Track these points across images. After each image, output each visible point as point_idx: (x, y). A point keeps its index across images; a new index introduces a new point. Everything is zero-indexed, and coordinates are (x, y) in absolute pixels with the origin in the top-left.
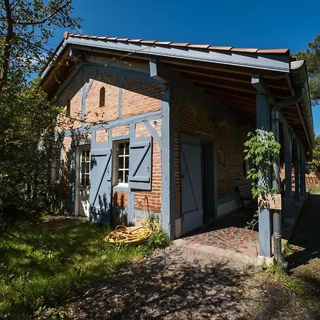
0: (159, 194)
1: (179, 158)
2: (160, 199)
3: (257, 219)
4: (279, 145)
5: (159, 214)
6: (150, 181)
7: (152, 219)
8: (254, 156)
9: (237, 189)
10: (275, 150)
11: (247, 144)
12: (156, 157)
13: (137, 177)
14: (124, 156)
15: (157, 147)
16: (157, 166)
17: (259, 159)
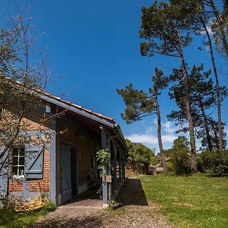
0: (49, 180)
1: (60, 158)
2: (49, 183)
3: (102, 188)
4: (110, 154)
5: (48, 193)
6: (42, 173)
7: (43, 196)
8: (101, 159)
9: (88, 177)
10: (109, 157)
11: (97, 153)
12: (46, 158)
13: (32, 171)
14: (19, 156)
15: (47, 152)
16: (47, 164)
17: (103, 160)
